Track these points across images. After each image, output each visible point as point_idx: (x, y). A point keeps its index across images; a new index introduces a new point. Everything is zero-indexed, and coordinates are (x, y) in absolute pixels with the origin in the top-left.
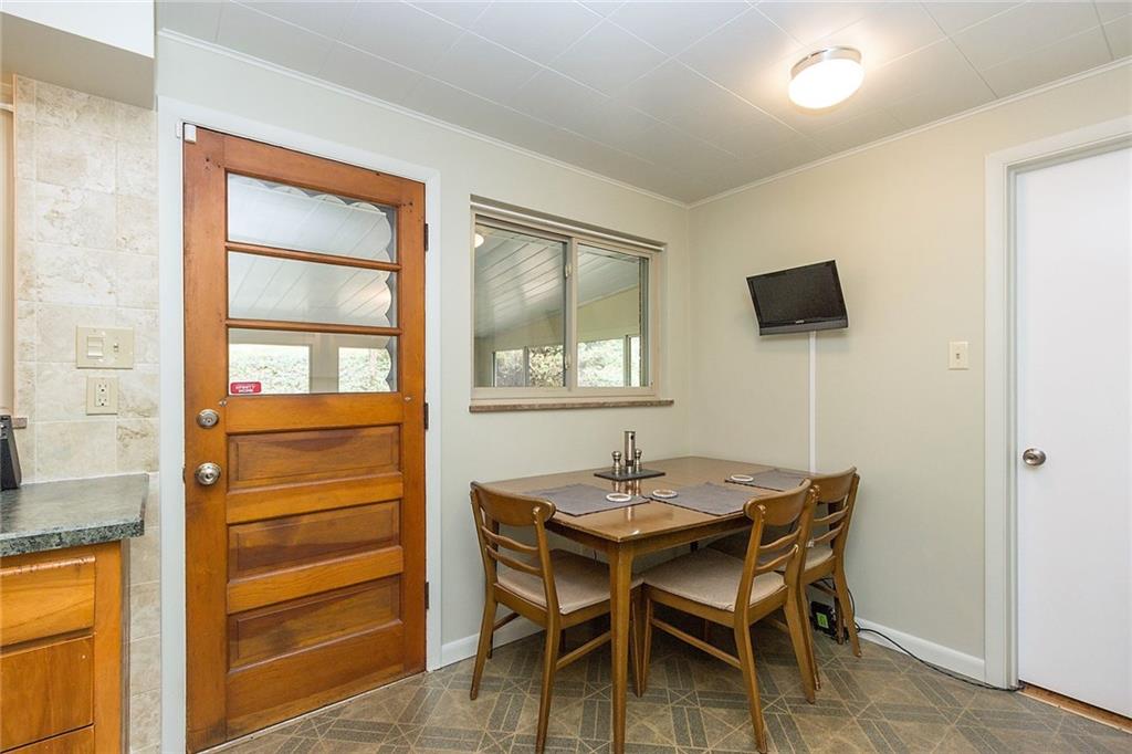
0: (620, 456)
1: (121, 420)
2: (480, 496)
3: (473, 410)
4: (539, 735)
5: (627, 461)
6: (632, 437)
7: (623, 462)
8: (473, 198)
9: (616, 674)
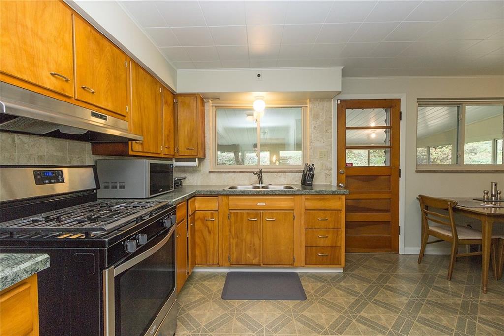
0: (488, 192)
1: (325, 172)
2: (422, 199)
3: (417, 172)
4: (449, 274)
5: (492, 195)
6: (495, 185)
7: (490, 195)
8: (418, 99)
9: (484, 269)
